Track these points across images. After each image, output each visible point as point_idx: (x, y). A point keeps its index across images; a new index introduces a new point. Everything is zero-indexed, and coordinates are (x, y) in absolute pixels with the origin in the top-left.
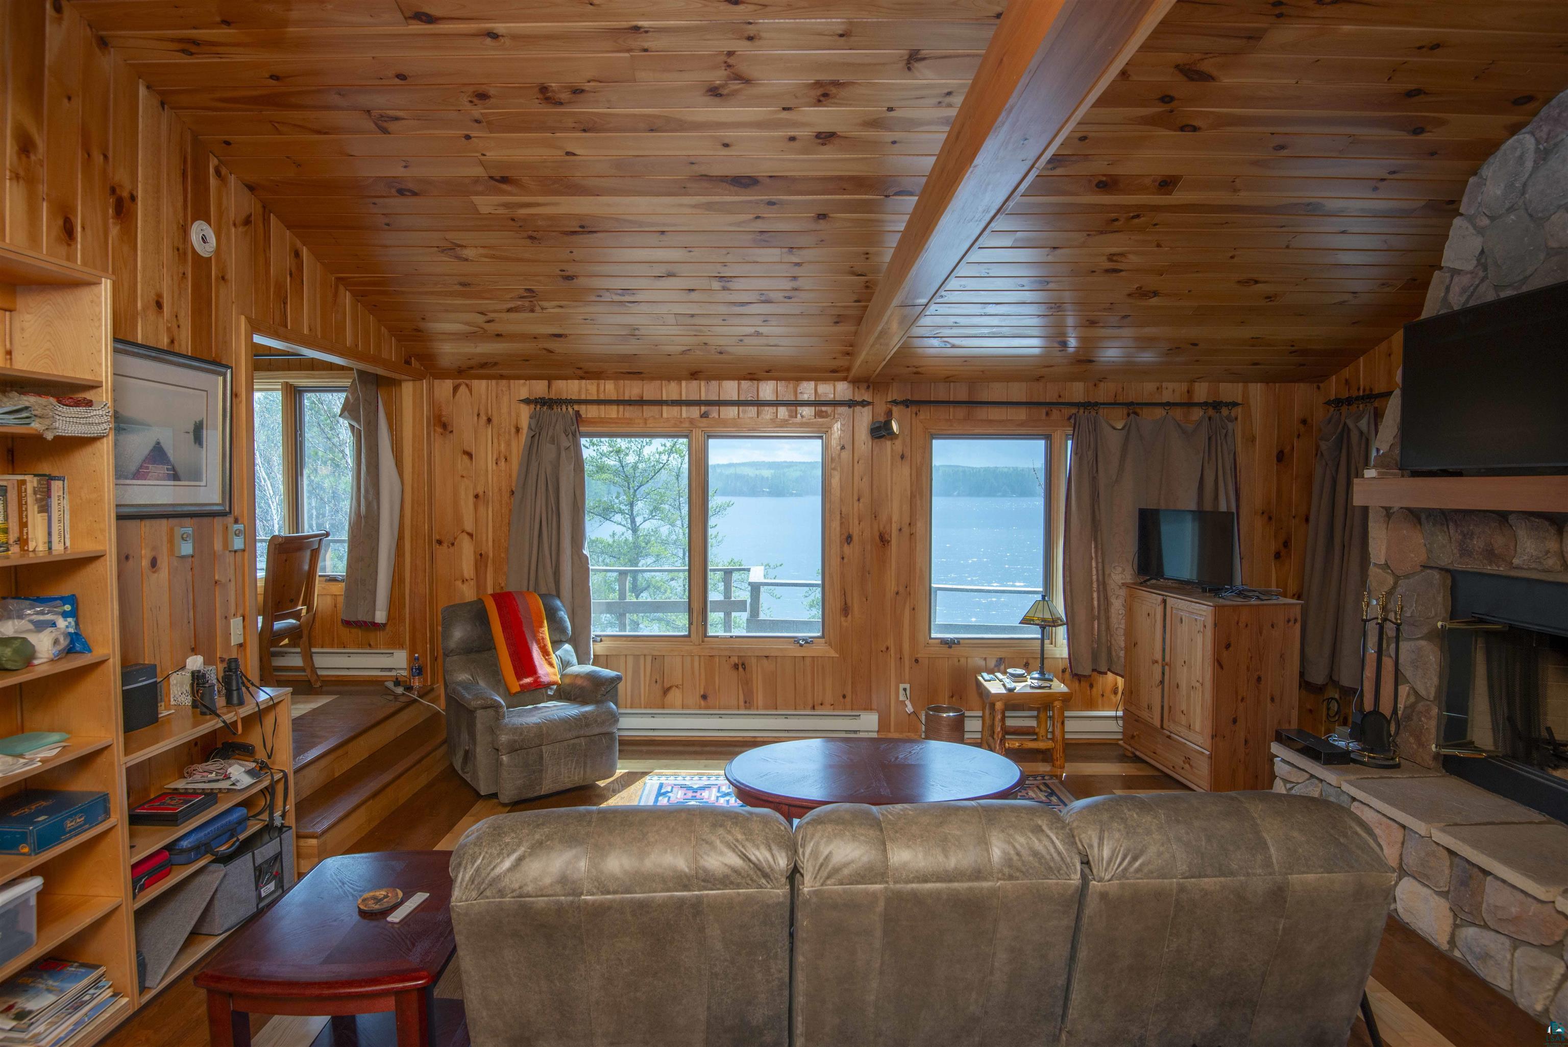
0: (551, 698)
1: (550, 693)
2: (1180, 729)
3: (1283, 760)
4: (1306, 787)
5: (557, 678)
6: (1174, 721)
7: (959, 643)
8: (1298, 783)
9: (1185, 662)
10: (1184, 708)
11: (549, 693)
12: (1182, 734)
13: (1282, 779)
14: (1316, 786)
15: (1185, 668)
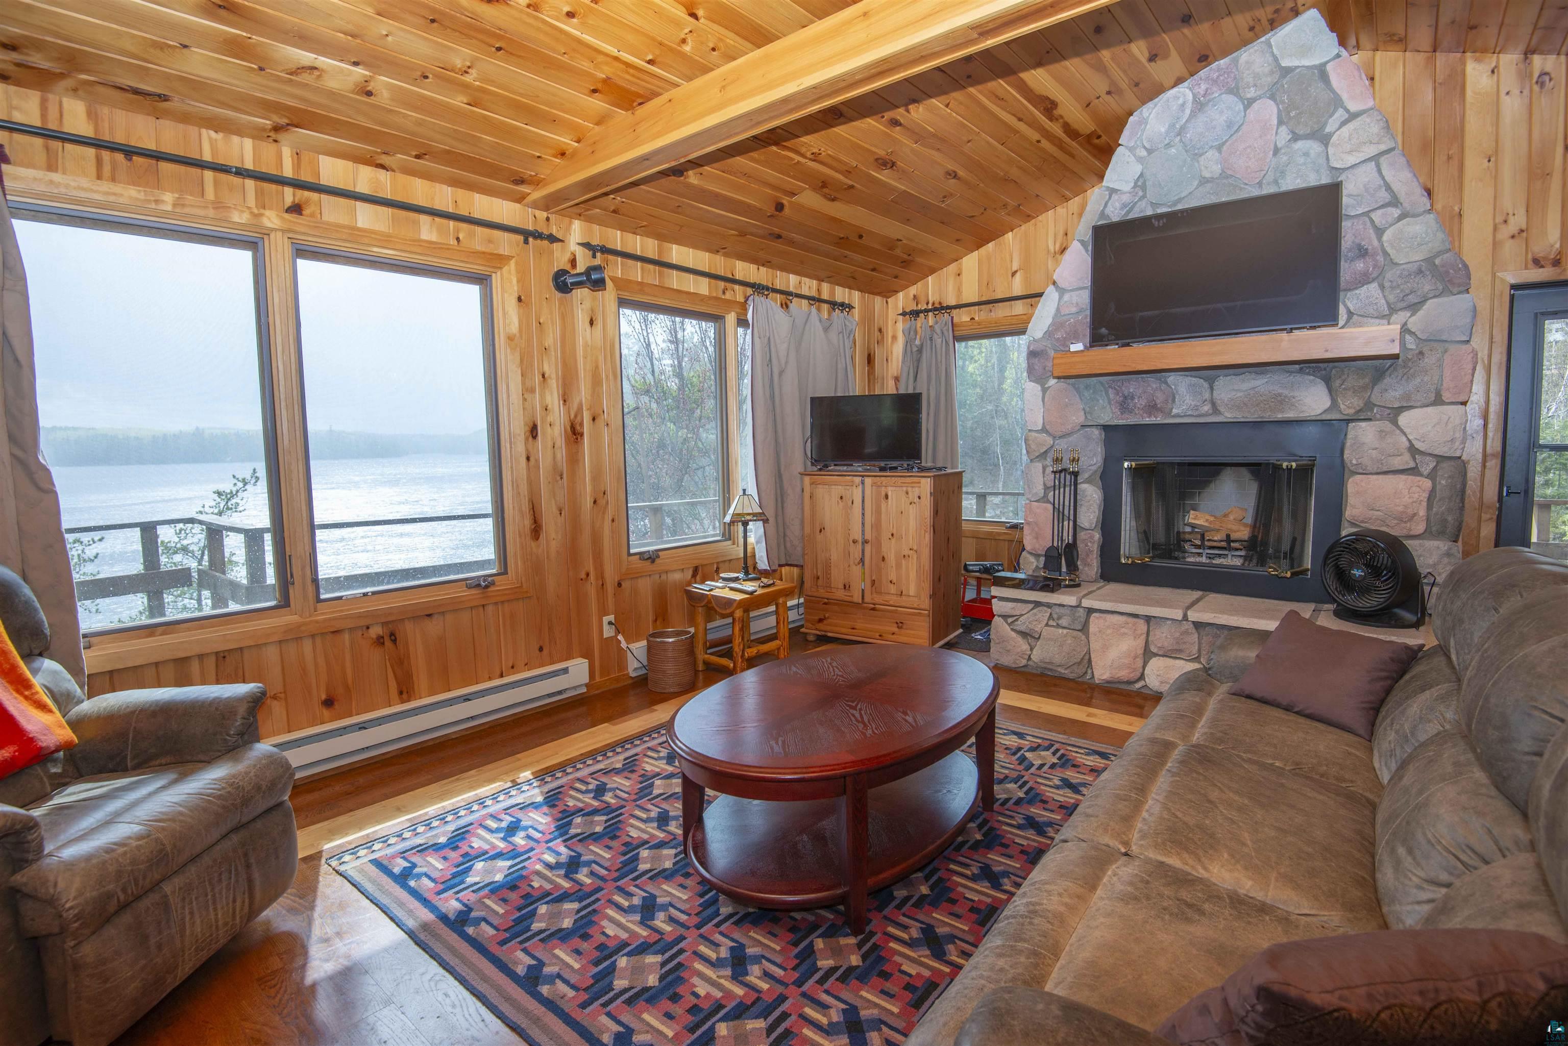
0: (60, 783)
1: (55, 769)
2: (887, 597)
3: (1002, 599)
4: (1035, 615)
5: (66, 734)
6: (880, 593)
7: (658, 557)
8: (1022, 615)
9: (892, 535)
10: (893, 576)
11: (53, 770)
12: (891, 603)
13: (999, 616)
14: (1046, 612)
15: (893, 541)
